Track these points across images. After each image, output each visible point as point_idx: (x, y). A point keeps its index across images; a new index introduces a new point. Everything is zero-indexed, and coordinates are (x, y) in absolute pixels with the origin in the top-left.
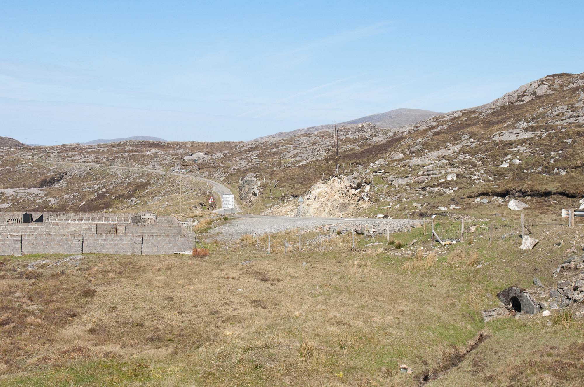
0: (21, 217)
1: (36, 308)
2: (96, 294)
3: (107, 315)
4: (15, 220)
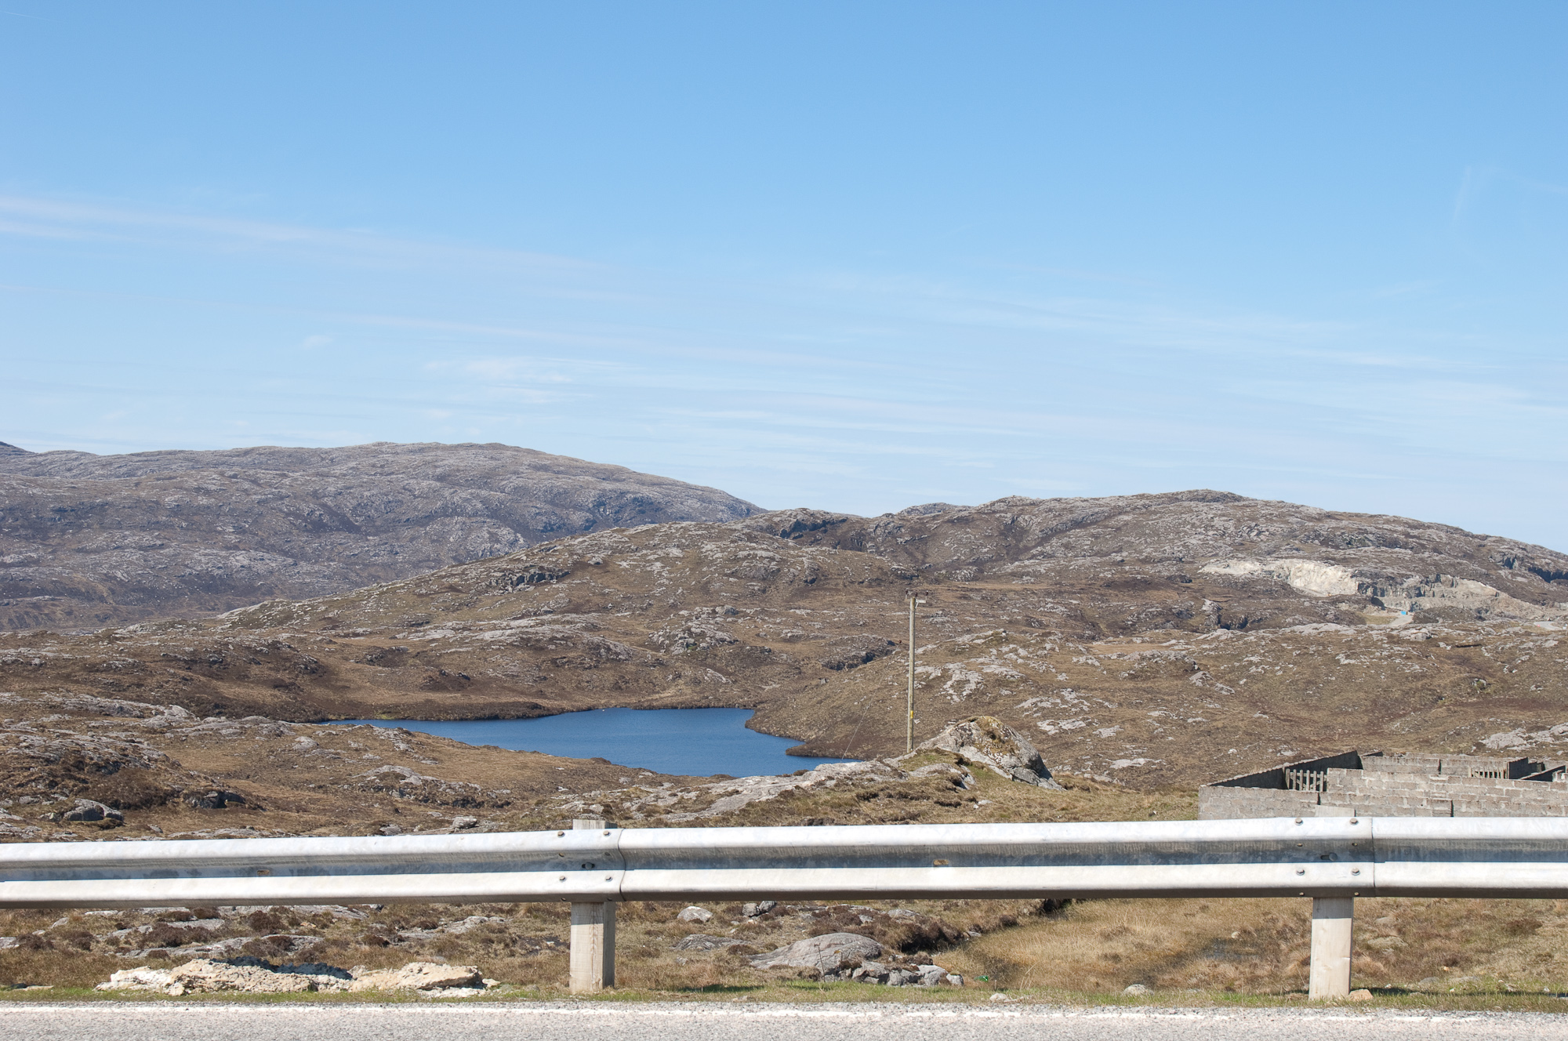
0: (1504, 767)
1: (1390, 943)
2: (1539, 930)
3: (1524, 970)
4: (1491, 773)
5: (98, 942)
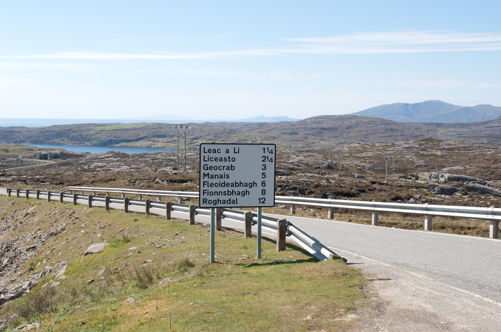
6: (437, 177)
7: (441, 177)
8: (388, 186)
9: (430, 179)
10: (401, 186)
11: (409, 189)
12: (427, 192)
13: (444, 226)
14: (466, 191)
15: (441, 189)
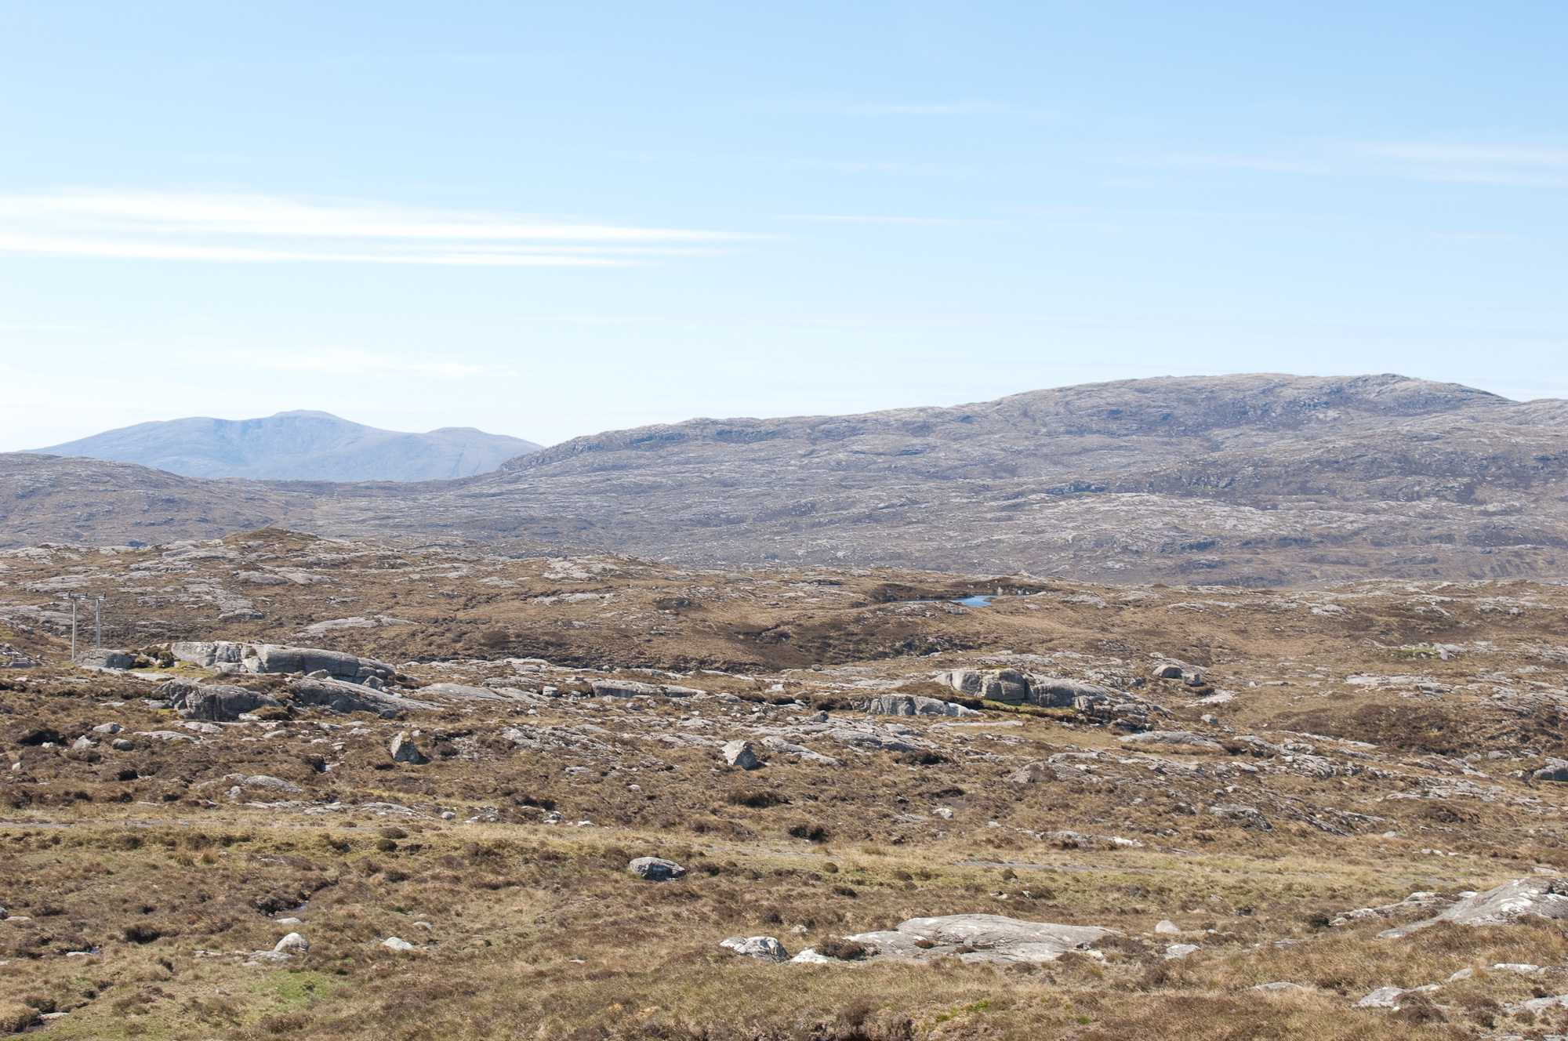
5: (1505, 1015)
6: (233, 657)
7: (247, 657)
8: (23, 695)
9: (211, 662)
10: (70, 694)
11: (98, 700)
12: (160, 711)
13: (139, 835)
14: (290, 703)
15: (205, 700)
